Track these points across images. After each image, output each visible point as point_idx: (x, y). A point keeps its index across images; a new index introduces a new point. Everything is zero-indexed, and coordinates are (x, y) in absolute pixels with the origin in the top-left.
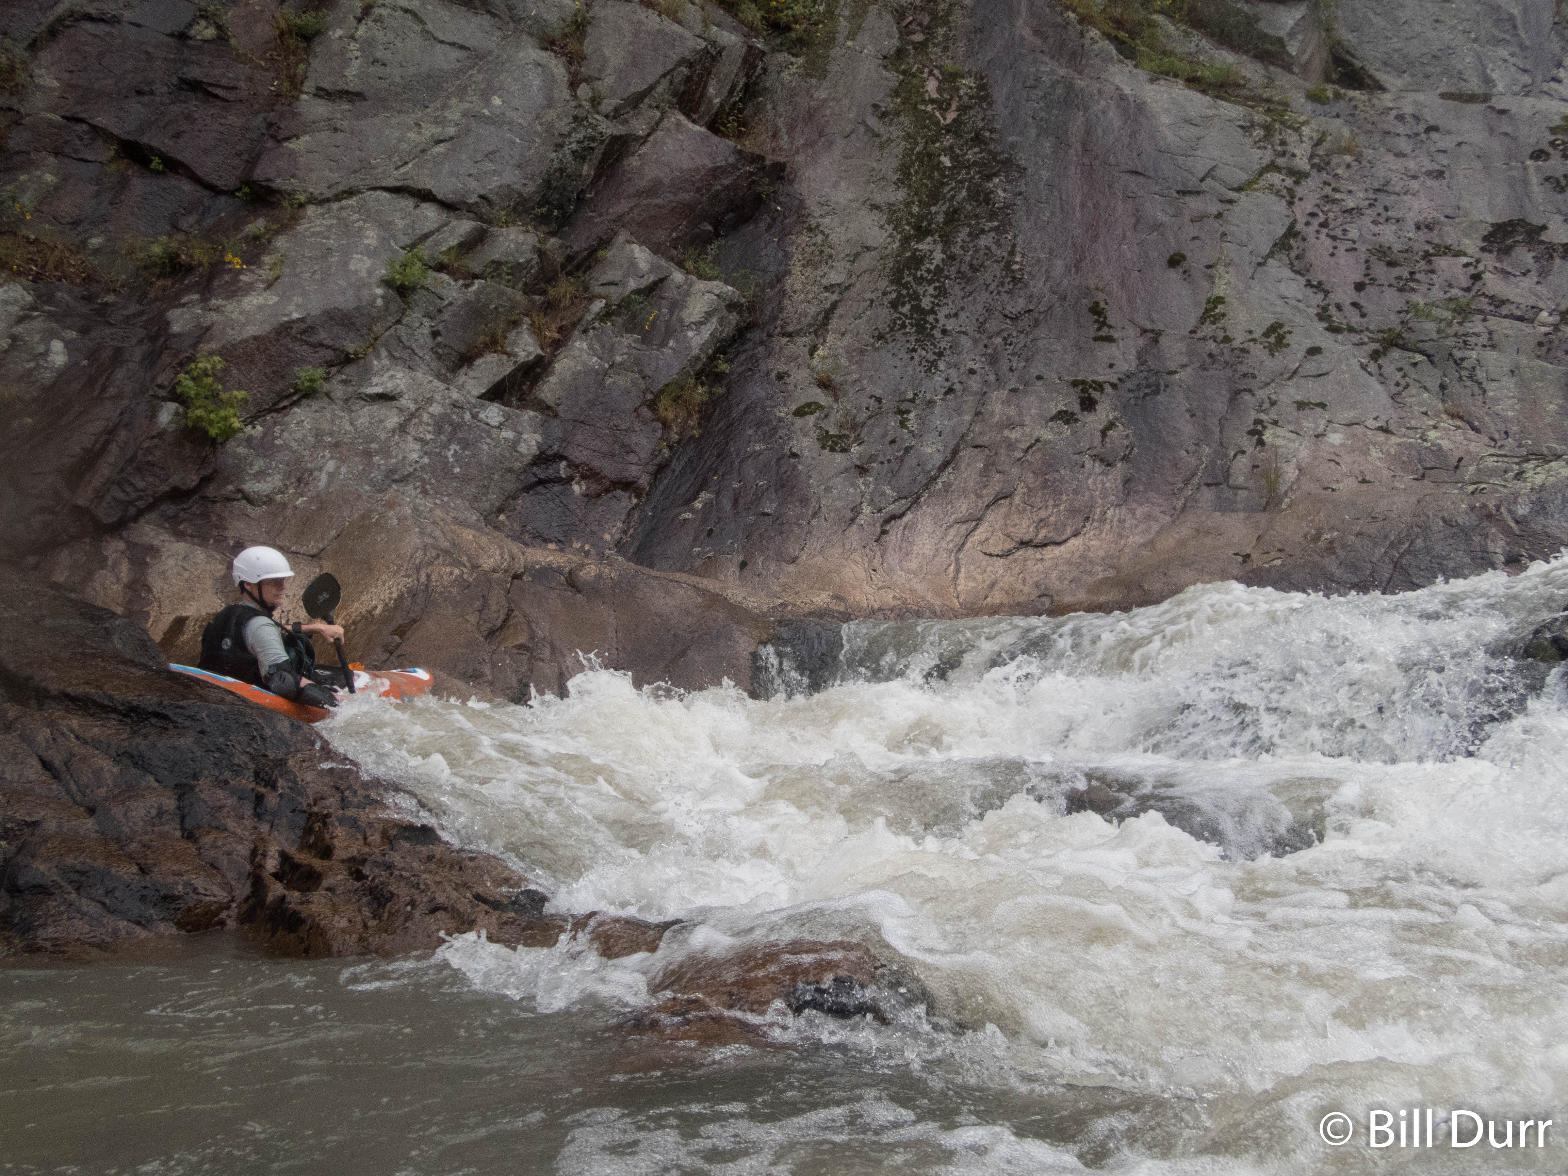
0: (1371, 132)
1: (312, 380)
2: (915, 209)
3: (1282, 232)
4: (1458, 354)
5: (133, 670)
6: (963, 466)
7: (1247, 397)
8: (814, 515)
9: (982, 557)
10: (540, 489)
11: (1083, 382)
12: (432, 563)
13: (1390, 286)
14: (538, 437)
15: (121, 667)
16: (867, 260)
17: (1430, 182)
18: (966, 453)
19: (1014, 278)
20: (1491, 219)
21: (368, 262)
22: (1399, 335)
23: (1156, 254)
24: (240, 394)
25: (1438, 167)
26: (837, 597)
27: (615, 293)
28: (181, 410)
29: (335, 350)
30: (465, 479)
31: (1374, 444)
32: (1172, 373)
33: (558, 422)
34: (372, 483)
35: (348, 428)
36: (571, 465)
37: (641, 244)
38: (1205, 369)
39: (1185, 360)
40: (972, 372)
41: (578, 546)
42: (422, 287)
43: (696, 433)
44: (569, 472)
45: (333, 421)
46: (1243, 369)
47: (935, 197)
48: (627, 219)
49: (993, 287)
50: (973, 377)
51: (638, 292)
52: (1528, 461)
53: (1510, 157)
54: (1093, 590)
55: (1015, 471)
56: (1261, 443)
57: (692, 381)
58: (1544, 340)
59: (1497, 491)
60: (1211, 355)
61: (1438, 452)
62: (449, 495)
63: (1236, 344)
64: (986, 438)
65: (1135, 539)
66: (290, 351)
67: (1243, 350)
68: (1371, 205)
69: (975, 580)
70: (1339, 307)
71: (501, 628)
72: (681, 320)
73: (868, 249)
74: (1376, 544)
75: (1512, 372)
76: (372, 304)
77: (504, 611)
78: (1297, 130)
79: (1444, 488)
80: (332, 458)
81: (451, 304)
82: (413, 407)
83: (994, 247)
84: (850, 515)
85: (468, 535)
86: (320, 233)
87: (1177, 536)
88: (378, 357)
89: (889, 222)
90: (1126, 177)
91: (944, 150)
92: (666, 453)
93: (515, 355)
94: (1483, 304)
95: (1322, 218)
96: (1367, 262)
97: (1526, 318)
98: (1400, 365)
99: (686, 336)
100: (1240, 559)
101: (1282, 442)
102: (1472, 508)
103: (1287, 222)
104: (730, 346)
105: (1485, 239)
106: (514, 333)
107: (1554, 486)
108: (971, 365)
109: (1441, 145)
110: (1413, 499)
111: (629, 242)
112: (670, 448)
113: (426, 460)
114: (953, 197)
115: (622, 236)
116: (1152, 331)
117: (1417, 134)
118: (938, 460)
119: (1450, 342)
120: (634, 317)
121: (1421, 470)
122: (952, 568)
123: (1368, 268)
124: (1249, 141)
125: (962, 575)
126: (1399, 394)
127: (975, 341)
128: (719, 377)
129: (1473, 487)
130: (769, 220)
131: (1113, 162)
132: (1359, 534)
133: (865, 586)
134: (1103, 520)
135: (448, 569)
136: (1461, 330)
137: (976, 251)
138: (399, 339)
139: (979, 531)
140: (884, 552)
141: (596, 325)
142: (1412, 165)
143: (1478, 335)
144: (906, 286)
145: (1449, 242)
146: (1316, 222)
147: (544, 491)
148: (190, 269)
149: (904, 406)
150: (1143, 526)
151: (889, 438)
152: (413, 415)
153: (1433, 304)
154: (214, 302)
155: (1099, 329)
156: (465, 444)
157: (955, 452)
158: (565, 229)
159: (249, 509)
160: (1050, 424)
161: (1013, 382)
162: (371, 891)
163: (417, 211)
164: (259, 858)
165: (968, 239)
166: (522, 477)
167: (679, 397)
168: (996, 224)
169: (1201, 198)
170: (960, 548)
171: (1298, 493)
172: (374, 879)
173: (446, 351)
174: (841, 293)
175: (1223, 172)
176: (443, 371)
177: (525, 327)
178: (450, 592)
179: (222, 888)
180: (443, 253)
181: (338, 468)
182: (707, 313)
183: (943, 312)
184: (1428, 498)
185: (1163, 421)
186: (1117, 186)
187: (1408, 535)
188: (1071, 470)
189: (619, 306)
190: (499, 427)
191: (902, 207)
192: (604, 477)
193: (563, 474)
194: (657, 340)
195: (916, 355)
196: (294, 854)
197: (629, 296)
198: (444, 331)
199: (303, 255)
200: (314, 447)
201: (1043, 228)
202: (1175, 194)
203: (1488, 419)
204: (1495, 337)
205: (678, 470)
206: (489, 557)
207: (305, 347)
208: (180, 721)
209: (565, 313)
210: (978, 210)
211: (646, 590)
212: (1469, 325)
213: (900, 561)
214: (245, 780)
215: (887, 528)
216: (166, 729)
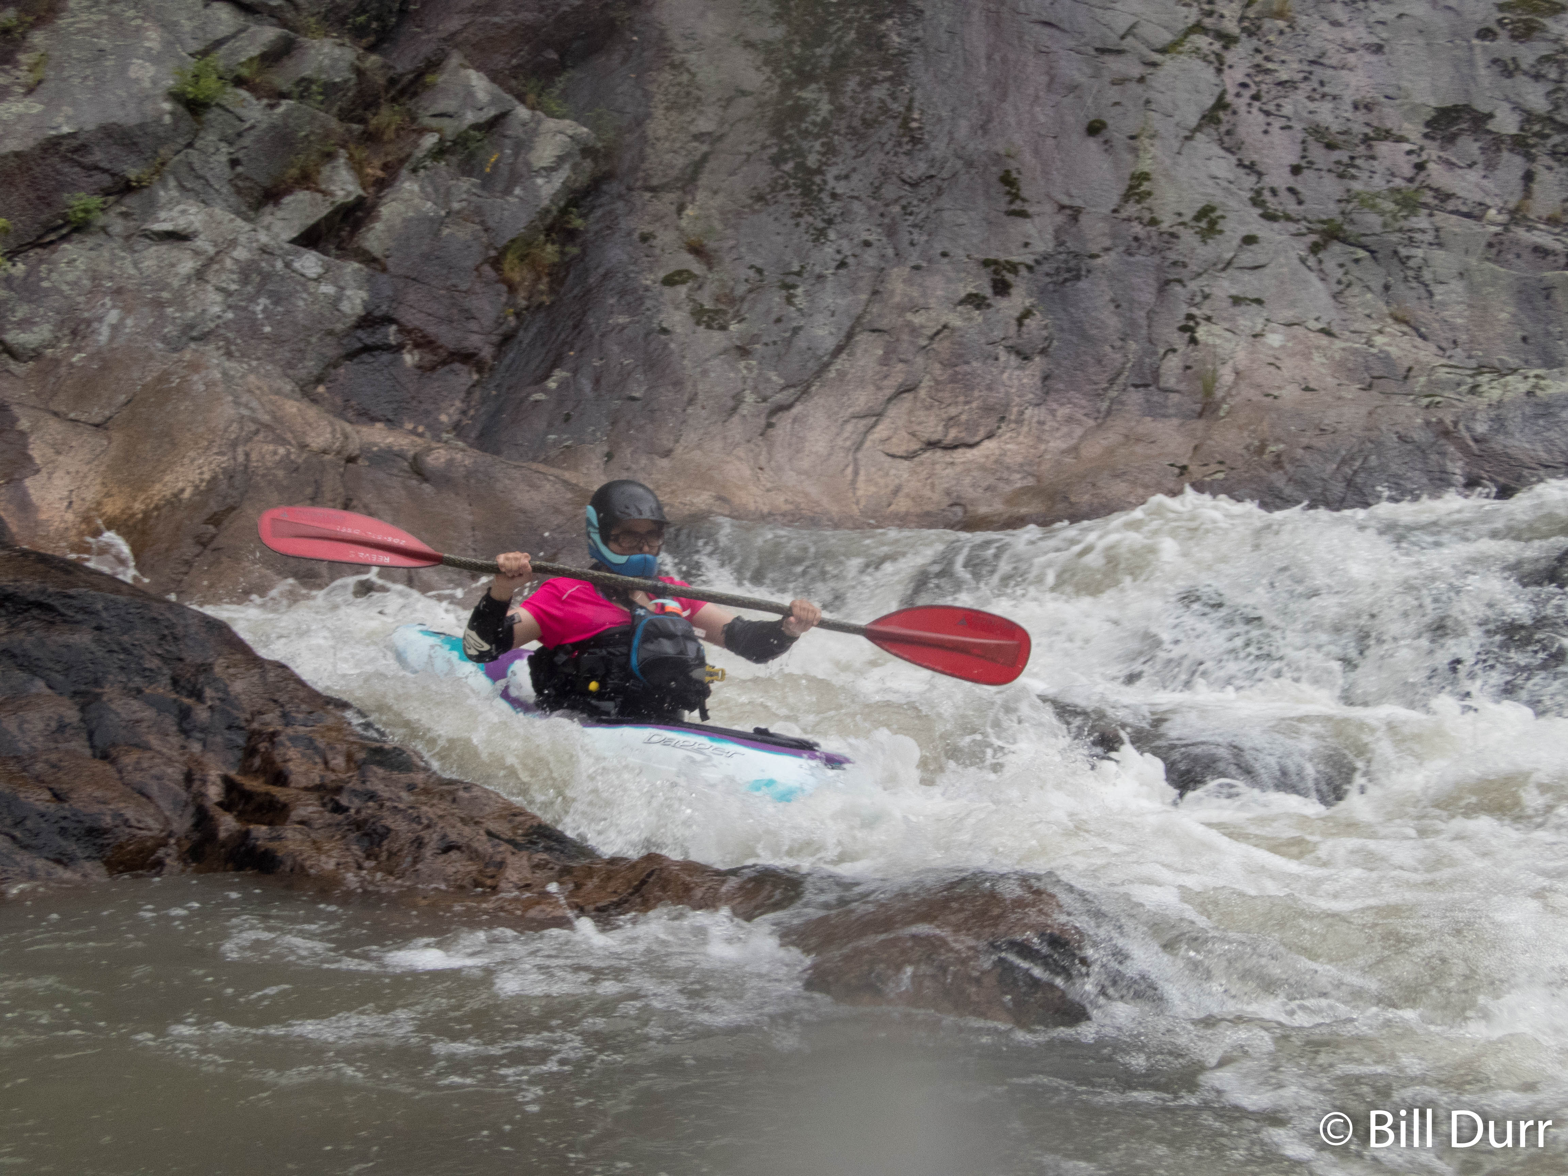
1: (87, 211)
2: (797, 50)
3: (1210, 102)
4: (1403, 252)
6: (859, 352)
7: (1178, 288)
8: (691, 401)
9: (884, 458)
10: (365, 357)
11: (995, 262)
12: (248, 440)
13: (1330, 171)
14: (363, 294)
16: (742, 107)
17: (1370, 58)
18: (863, 338)
19: (913, 140)
20: (1433, 103)
21: (151, 70)
22: (1340, 228)
23: (1073, 120)
25: (1376, 40)
26: (720, 498)
27: (450, 127)
29: (113, 175)
30: (277, 341)
31: (1318, 348)
32: (1093, 256)
33: (385, 277)
34: (165, 339)
35: (132, 271)
36: (403, 330)
37: (478, 69)
38: (1131, 254)
39: (1108, 243)
40: (867, 244)
41: (409, 426)
42: (218, 105)
43: (546, 299)
44: (401, 338)
45: (112, 263)
46: (1172, 256)
47: (819, 37)
48: (460, 38)
49: (889, 145)
50: (870, 251)
51: (476, 127)
52: (1481, 373)
53: (1455, 34)
54: (1012, 500)
55: (920, 360)
56: (1193, 341)
57: (542, 237)
58: (1494, 240)
59: (1453, 406)
60: (1136, 239)
61: (1386, 359)
62: (258, 359)
63: (1165, 226)
64: (886, 321)
65: (1057, 444)
66: (58, 172)
67: (1173, 235)
68: (1306, 79)
69: (876, 484)
70: (1274, 192)
72: (528, 164)
73: (743, 93)
74: (1327, 460)
75: (1461, 274)
76: (158, 121)
77: (341, 500)
79: (1396, 400)
80: (114, 307)
81: (252, 127)
82: (211, 250)
83: (889, 100)
84: (731, 403)
85: (292, 407)
86: (88, 30)
87: (1105, 443)
88: (165, 186)
89: (766, 63)
90: (1038, 28)
92: (512, 321)
93: (332, 194)
94: (1427, 197)
95: (1253, 90)
96: (1303, 142)
97: (1475, 214)
98: (1341, 260)
99: (534, 183)
100: (1177, 471)
101: (1218, 341)
102: (1428, 423)
103: (1217, 91)
104: (583, 198)
105: (1428, 124)
106: (328, 167)
107: (1512, 402)
108: (865, 236)
109: (1381, 15)
110: (1364, 411)
111: (463, 66)
112: (517, 315)
113: (230, 315)
114: (840, 39)
115: (455, 59)
116: (1071, 207)
117: (1354, 2)
118: (830, 344)
119: (1394, 238)
120: (472, 155)
121: (1369, 380)
122: (850, 470)
123: (1305, 150)
125: (862, 477)
126: (1341, 292)
127: (870, 208)
128: (571, 235)
129: (1427, 400)
130: (623, 52)
131: (1023, 9)
132: (1307, 448)
133: (751, 486)
134: (1019, 421)
135: (271, 447)
136: (1406, 224)
137: (869, 103)
138: (191, 167)
139: (880, 427)
140: (771, 446)
141: (428, 163)
142: (1349, 36)
143: (1423, 231)
144: (788, 139)
145: (1389, 125)
146: (1247, 94)
147: (371, 360)
149: (790, 280)
151: (774, 316)
152: (211, 260)
153: (1377, 195)
155: (1011, 202)
156: (277, 299)
157: (850, 336)
158: (386, 45)
159: (13, 365)
160: (959, 308)
161: (914, 258)
162: (358, 825)
163: (208, 11)
164: (196, 785)
165: (859, 89)
166: (345, 342)
167: (527, 255)
168: (890, 73)
169: (1122, 58)
170: (858, 447)
171: (1238, 399)
172: (358, 811)
173: (248, 184)
174: (712, 144)
175: (1145, 30)
176: (244, 208)
177: (342, 160)
178: (275, 475)
179: (156, 820)
180: (242, 64)
181: (122, 320)
182: (559, 157)
183: (831, 173)
184: (1379, 410)
185: (1085, 310)
186: (1026, 37)
187: (1361, 451)
188: (984, 363)
189: (455, 142)
190: (318, 280)
191: (781, 46)
192: (440, 347)
193: (392, 340)
194: (500, 187)
195: (802, 221)
196: (239, 779)
197: (466, 132)
198: (245, 160)
199: (69, 56)
200: (90, 292)
201: (944, 82)
202: (1093, 53)
203: (1436, 325)
204: (1442, 234)
205: (526, 341)
206: (319, 435)
207: (77, 169)
208: (70, 613)
209: (390, 148)
210: (869, 56)
211: (507, 482)
212: (1414, 219)
213: (790, 460)
214: (162, 689)
215: (774, 420)
216: (52, 623)
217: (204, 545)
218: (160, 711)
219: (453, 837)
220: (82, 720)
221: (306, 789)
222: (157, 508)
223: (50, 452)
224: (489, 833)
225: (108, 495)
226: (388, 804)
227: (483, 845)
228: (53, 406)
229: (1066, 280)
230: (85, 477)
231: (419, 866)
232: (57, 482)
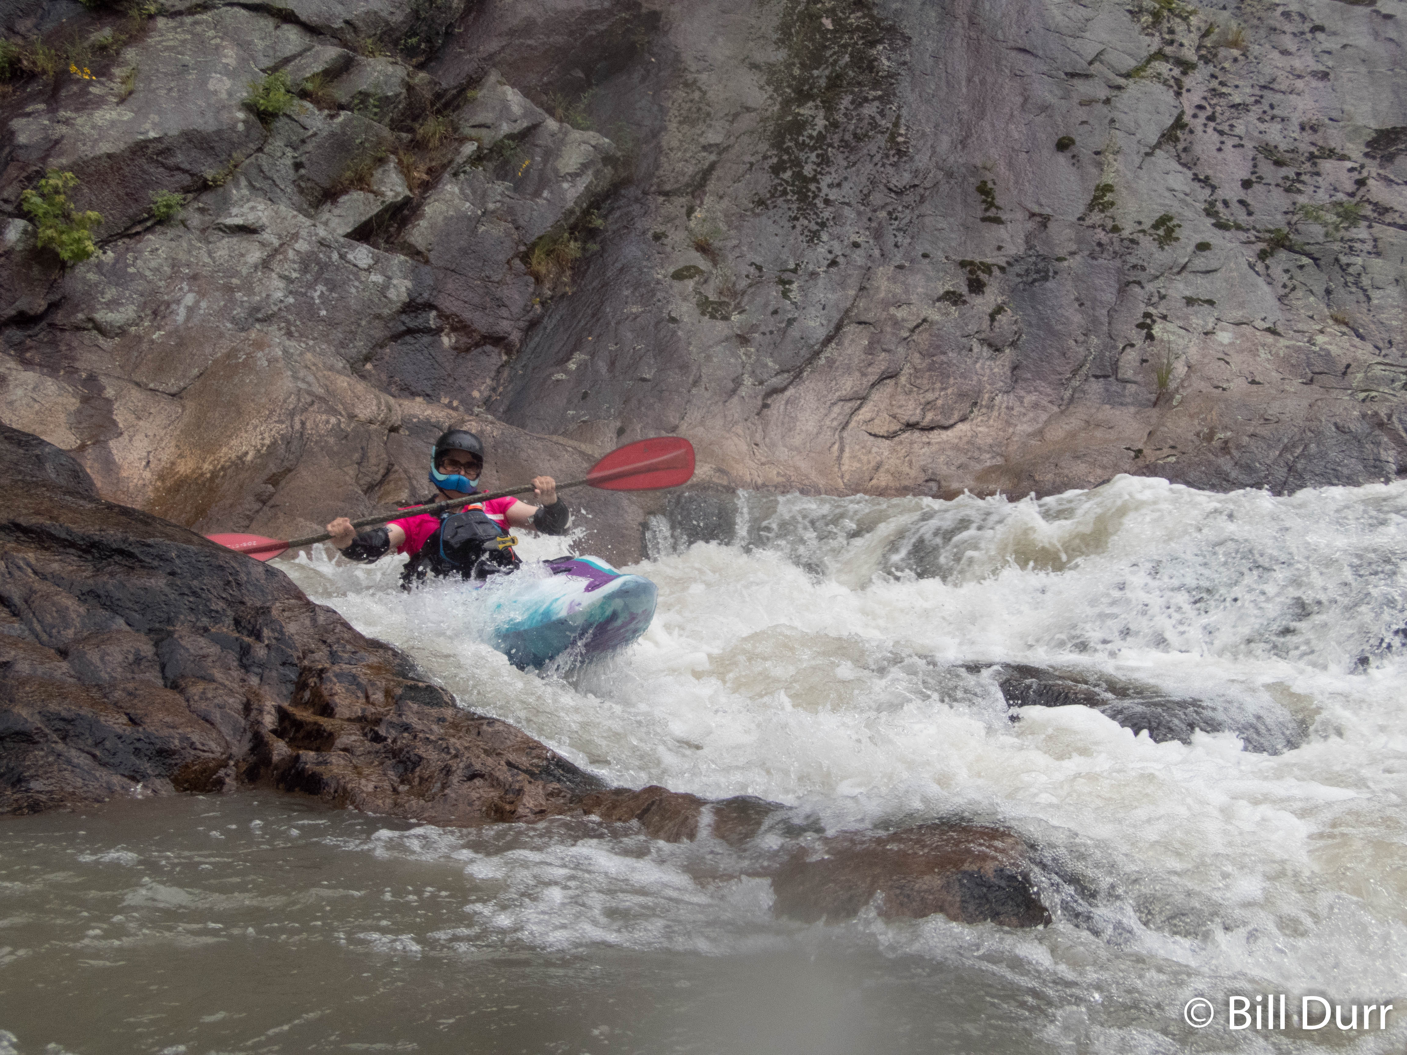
0: (1257, 27)
1: (169, 206)
2: (796, 72)
3: (1170, 122)
4: (1344, 259)
5: (82, 502)
6: (846, 343)
7: (1137, 289)
8: (695, 383)
9: (867, 437)
10: (408, 338)
11: (972, 263)
12: (304, 410)
13: (1277, 185)
14: (408, 284)
15: (68, 497)
16: (747, 121)
17: (1315, 83)
18: (850, 329)
19: (899, 152)
20: (1374, 125)
21: (227, 83)
22: (1286, 236)
23: (1044, 137)
24: (93, 214)
25: (1323, 68)
26: (720, 470)
27: (488, 137)
28: (30, 228)
29: (192, 175)
30: (332, 323)
31: (1264, 345)
32: (1060, 259)
33: (427, 268)
34: (234, 320)
35: (207, 260)
36: (442, 315)
37: (513, 86)
38: (1094, 258)
39: (1074, 247)
40: (856, 245)
41: (446, 401)
42: (285, 114)
43: (569, 290)
44: (439, 322)
45: (190, 252)
46: (1132, 260)
47: (817, 59)
48: (497, 59)
49: (877, 158)
50: (858, 251)
51: (510, 137)
53: (1395, 63)
54: (982, 477)
55: (901, 350)
56: (1150, 337)
57: (566, 235)
59: (1387, 400)
60: (1100, 244)
61: (1326, 356)
62: (314, 339)
63: (1126, 234)
64: (871, 314)
65: (1024, 427)
66: (144, 172)
67: (1132, 241)
68: (1257, 102)
69: (859, 460)
70: (1226, 203)
71: (381, 483)
72: (556, 171)
73: (748, 109)
74: (1270, 446)
75: (1397, 281)
76: (233, 128)
77: (384, 465)
78: (1185, 19)
79: (1335, 393)
80: (190, 291)
81: (315, 135)
82: (276, 243)
83: (878, 117)
84: (731, 385)
85: (343, 382)
86: (174, 47)
87: (1068, 427)
88: (237, 185)
89: (768, 83)
90: (1014, 54)
91: (827, 11)
92: (538, 309)
93: (383, 194)
94: (1367, 210)
95: (1209, 111)
96: (1254, 159)
98: (1286, 267)
99: (560, 187)
100: (1132, 454)
101: (1172, 338)
102: (1364, 416)
103: (1176, 112)
104: (604, 201)
105: (1368, 144)
106: (380, 171)
108: (854, 238)
109: (1327, 45)
110: (1305, 403)
111: (499, 82)
112: (543, 304)
113: (291, 300)
114: (836, 62)
115: (493, 77)
116: (1041, 215)
117: (1303, 33)
118: (821, 334)
120: (506, 162)
121: (1310, 375)
122: (836, 447)
123: (1255, 166)
124: (1137, 27)
125: (847, 454)
126: (1286, 296)
127: (859, 213)
128: (592, 233)
129: (1363, 395)
130: (642, 71)
131: (1001, 38)
132: (1253, 435)
133: (747, 460)
134: (990, 407)
135: (324, 417)
136: (1347, 235)
137: (860, 120)
138: (260, 169)
139: (863, 410)
140: (766, 425)
141: (467, 168)
142: (1297, 64)
143: (1363, 241)
144: (787, 151)
145: (1333, 145)
146: (1203, 115)
147: (413, 341)
148: (32, 76)
149: (786, 276)
150: (1031, 415)
151: (771, 309)
152: (276, 251)
153: (1322, 208)
154: (63, 114)
155: (986, 210)
156: (332, 286)
157: (839, 327)
158: (433, 64)
159: (101, 340)
160: (937, 304)
161: (898, 258)
162: (395, 754)
163: (278, 32)
164: (254, 713)
165: (851, 107)
166: (390, 325)
167: (552, 251)
168: (880, 93)
169: (1091, 81)
170: (844, 427)
171: (1189, 390)
172: (394, 741)
173: (309, 185)
174: (719, 154)
175: (1111, 57)
176: (305, 206)
177: (392, 165)
178: (326, 442)
179: (219, 744)
180: (307, 80)
181: (197, 302)
182: (582, 164)
183: (825, 181)
184: (1319, 403)
185: (1052, 309)
186: (1004, 62)
187: (1302, 439)
188: (959, 354)
189: (491, 150)
190: (368, 270)
191: (782, 68)
192: (474, 331)
193: (432, 324)
194: (530, 189)
195: (798, 224)
196: (291, 709)
197: (501, 141)
198: (307, 164)
199: (157, 70)
200: (171, 278)
201: (928, 101)
202: (1063, 76)
203: (1372, 326)
204: (1380, 244)
205: (549, 328)
206: (366, 407)
207: (161, 169)
208: (148, 560)
209: (434, 154)
210: (861, 78)
211: (530, 452)
212: (1355, 230)
213: (783, 437)
214: (226, 628)
215: (769, 401)
216: (133, 568)
217: (264, 503)
218: (223, 647)
219: (478, 766)
220: (156, 654)
221: (349, 720)
222: (223, 468)
223: (131, 418)
224: (509, 764)
225: (181, 456)
226: (421, 735)
227: (504, 774)
228: (136, 378)
229: (1035, 281)
230: (162, 440)
231: (447, 791)
232: (137, 443)
